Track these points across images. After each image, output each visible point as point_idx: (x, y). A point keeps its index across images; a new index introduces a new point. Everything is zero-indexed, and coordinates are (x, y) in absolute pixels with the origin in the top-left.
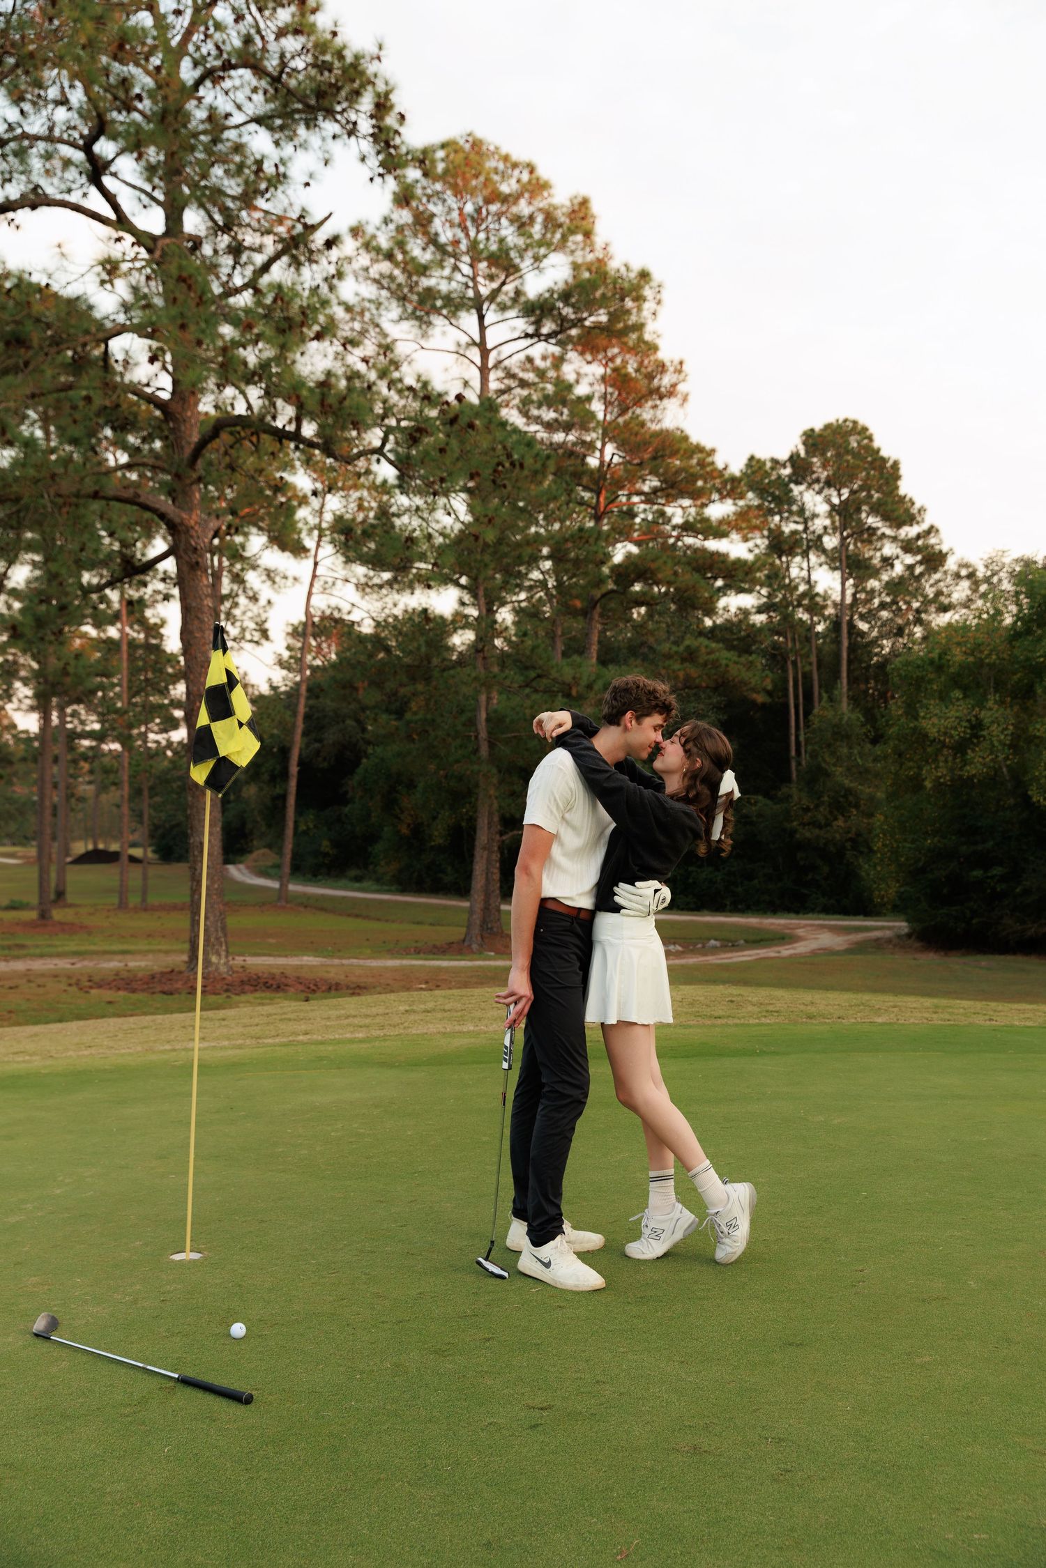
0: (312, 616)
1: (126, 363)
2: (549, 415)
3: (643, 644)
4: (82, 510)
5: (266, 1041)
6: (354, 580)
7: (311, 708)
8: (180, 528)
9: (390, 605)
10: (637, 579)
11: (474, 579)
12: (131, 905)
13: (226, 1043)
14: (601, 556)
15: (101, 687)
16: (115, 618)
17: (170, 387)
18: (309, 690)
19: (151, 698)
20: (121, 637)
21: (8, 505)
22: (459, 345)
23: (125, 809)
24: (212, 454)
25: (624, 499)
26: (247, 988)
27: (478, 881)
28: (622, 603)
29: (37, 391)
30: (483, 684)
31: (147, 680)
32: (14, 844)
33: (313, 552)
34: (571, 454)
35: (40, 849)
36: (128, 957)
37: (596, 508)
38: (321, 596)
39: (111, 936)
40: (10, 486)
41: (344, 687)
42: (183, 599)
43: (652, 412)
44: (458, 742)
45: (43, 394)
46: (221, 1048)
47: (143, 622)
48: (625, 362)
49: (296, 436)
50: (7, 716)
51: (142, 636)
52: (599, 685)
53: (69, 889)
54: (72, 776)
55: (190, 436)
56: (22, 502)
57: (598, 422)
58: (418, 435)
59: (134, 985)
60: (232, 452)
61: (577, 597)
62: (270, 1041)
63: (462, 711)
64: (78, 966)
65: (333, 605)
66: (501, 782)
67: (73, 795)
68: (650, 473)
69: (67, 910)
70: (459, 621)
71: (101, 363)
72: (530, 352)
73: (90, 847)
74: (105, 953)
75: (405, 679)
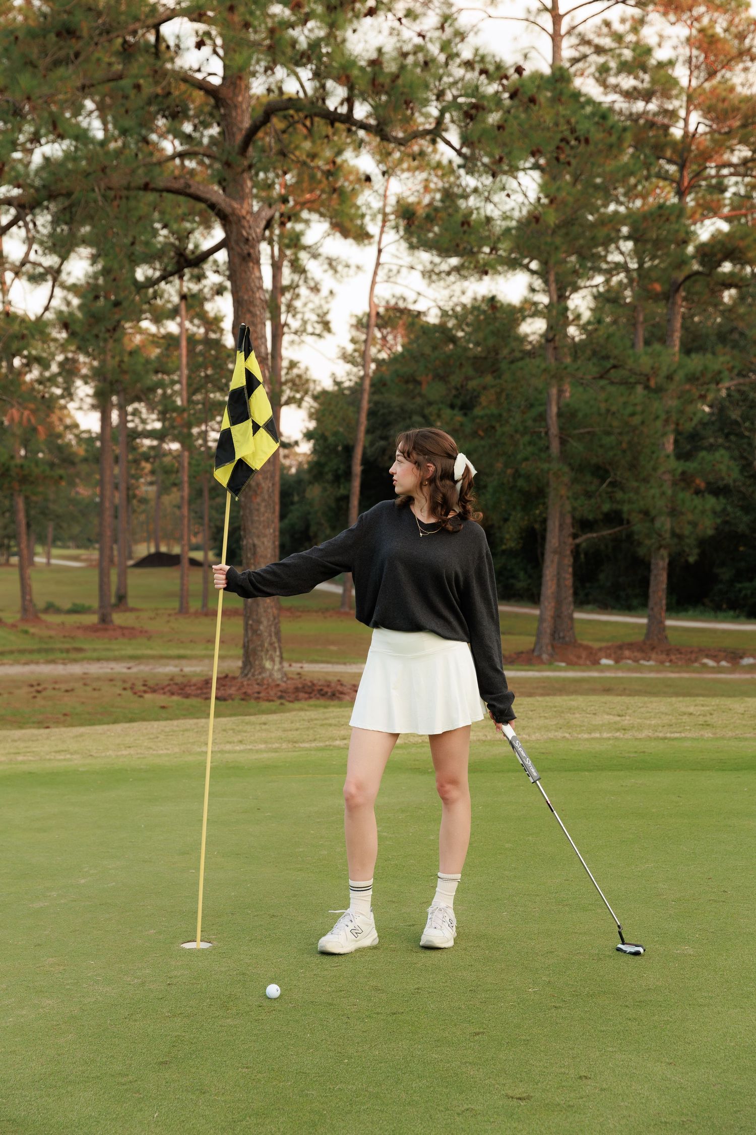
0: (377, 306)
1: (178, 46)
2: (628, 82)
3: (733, 330)
4: (133, 203)
5: (302, 745)
6: (420, 267)
7: (376, 403)
8: (231, 218)
9: (458, 293)
10: (725, 258)
11: (544, 263)
12: (192, 610)
13: (262, 746)
14: (682, 235)
15: (161, 385)
16: (174, 313)
17: (221, 72)
18: (372, 385)
19: (212, 396)
20: (181, 333)
21: (61, 199)
22: (529, 11)
23: (185, 511)
24: (265, 138)
25: (713, 172)
26: (302, 695)
27: (549, 587)
28: (708, 285)
29: (87, 83)
30: (553, 376)
31: (207, 376)
32: (78, 547)
33: (377, 238)
34: (651, 125)
35: (101, 550)
36: (184, 662)
37: (679, 183)
38: (386, 285)
39: (170, 641)
40: (62, 181)
41: (407, 382)
42: (234, 293)
43: (743, 75)
44: (527, 438)
45: (93, 85)
46: (257, 751)
47: (202, 316)
48: (713, 22)
49: (348, 119)
50: (69, 415)
51: (202, 330)
52: (680, 376)
53: (131, 592)
54: (133, 477)
55: (242, 122)
56: (73, 197)
57: (682, 88)
58: (473, 112)
59: (188, 690)
60: (285, 136)
61: (657, 280)
62: (307, 745)
63: (532, 406)
64: (134, 670)
65: (398, 294)
66: (575, 481)
67: (135, 496)
68: (740, 143)
69: (128, 614)
70: (528, 309)
71: (153, 50)
72: (607, 15)
73: (153, 550)
74: (162, 657)
75: (470, 372)
